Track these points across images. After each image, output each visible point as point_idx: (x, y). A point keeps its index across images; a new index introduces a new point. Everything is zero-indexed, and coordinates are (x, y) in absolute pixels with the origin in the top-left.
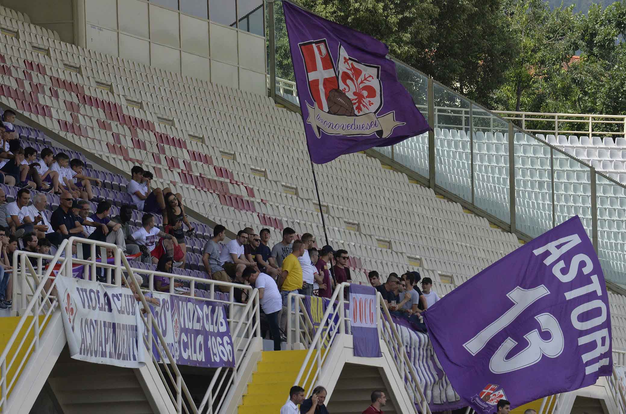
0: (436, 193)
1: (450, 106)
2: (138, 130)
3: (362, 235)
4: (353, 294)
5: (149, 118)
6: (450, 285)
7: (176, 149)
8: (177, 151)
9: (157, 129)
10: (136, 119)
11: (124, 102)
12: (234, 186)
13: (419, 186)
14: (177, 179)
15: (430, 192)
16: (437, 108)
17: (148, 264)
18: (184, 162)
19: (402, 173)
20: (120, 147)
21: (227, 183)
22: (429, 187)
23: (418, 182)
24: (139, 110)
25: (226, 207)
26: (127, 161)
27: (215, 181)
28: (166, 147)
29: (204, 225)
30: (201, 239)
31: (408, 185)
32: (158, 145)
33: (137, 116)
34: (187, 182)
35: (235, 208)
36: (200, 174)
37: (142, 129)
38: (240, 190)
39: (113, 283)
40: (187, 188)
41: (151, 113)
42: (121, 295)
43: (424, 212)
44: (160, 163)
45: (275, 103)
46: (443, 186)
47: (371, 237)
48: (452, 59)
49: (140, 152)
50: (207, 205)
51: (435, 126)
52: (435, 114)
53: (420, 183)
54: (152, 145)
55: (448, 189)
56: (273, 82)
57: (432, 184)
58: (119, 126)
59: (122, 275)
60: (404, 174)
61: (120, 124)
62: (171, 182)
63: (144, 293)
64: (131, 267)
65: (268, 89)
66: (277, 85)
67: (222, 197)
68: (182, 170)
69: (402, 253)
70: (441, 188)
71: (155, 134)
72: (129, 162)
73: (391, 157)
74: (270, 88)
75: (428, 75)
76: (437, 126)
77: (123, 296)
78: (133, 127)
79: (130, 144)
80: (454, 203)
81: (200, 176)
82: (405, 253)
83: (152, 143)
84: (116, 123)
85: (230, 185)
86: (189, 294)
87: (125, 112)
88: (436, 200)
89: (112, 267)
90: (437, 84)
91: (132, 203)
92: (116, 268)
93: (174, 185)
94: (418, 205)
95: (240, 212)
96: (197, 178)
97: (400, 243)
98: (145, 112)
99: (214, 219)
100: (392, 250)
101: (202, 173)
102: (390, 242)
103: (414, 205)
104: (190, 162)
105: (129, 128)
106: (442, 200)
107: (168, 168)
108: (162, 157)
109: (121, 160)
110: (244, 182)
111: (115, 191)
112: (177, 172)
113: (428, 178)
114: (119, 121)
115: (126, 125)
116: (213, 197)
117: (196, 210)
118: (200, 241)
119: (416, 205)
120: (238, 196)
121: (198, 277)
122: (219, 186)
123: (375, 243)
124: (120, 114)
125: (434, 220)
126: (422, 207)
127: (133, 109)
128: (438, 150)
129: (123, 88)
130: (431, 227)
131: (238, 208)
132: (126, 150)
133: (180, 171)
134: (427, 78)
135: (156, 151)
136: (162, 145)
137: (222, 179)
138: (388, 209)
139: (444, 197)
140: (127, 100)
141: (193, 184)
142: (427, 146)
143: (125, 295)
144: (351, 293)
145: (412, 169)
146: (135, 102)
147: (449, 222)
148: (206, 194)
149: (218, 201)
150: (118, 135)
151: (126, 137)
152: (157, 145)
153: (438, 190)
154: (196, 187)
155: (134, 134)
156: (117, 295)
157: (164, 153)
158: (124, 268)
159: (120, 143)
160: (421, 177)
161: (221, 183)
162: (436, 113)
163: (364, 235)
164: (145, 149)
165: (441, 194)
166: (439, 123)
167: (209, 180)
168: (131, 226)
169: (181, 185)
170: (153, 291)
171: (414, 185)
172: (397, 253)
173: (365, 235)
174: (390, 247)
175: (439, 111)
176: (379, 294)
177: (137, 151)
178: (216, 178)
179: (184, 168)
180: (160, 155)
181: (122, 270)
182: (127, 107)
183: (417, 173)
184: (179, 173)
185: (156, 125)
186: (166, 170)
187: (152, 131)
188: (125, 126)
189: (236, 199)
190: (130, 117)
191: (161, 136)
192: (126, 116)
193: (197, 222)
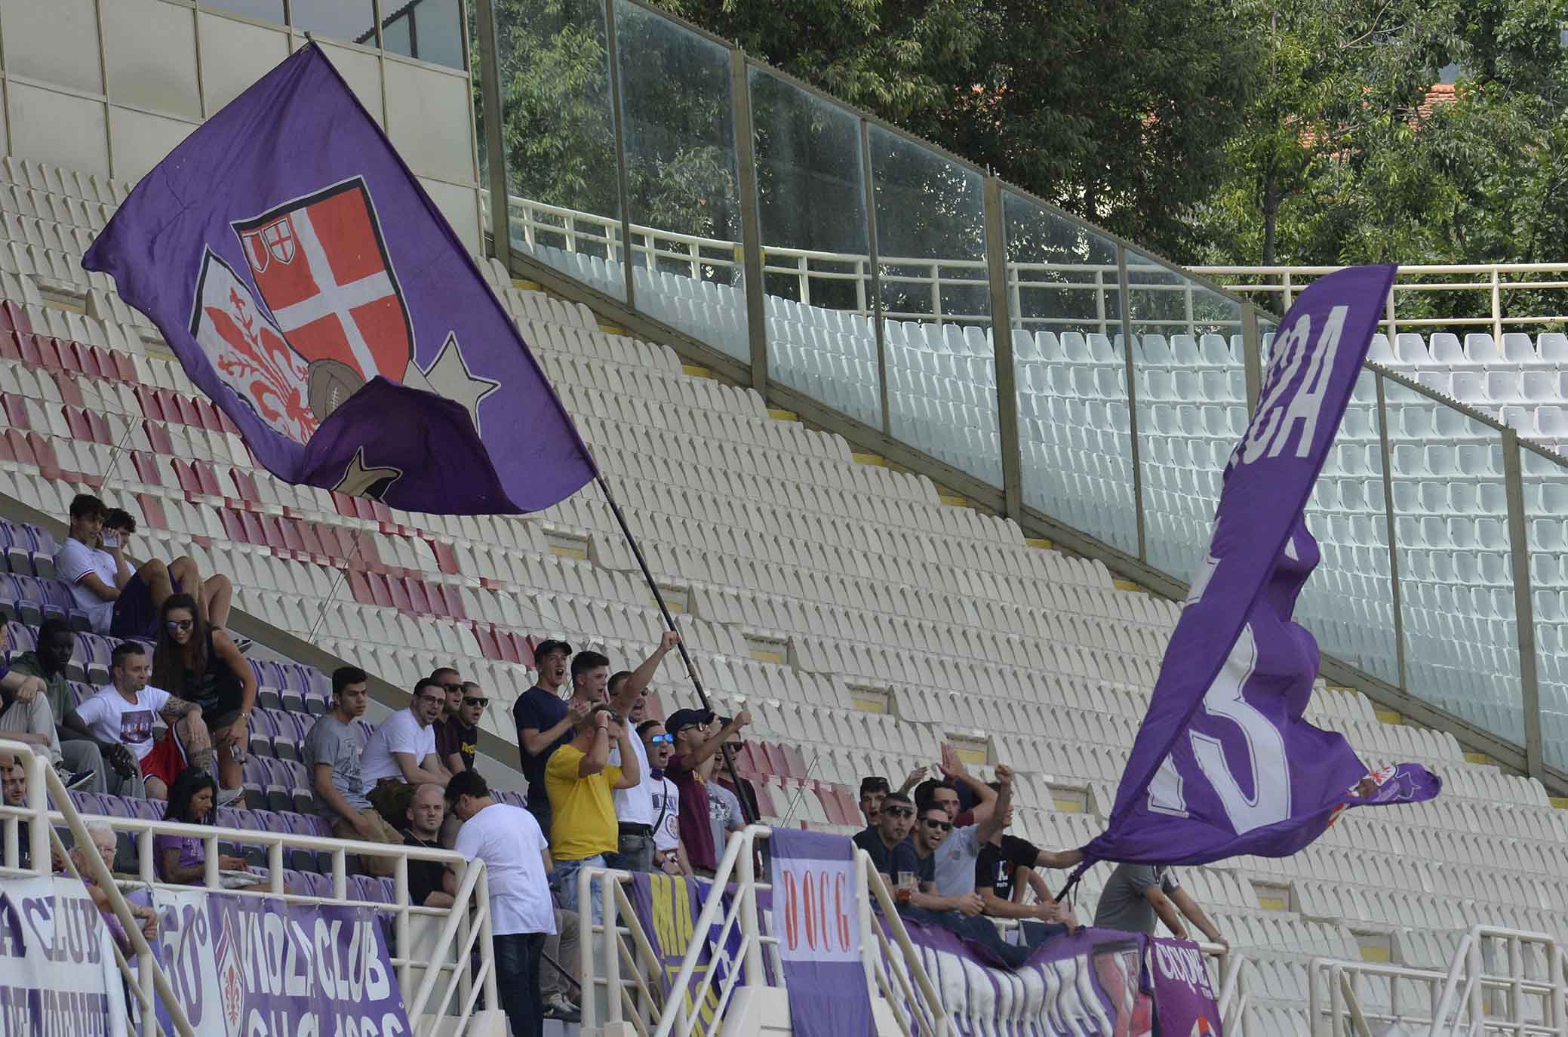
0: (1028, 532)
1: (1055, 258)
2: (82, 381)
3: (803, 676)
4: (781, 860)
5: (116, 343)
6: (1086, 816)
7: (205, 434)
8: (208, 441)
9: (144, 377)
10: (73, 347)
11: (33, 299)
12: (393, 543)
13: (971, 512)
14: (214, 528)
15: (1009, 532)
16: (1015, 266)
17: (133, 799)
18: (232, 473)
19: (916, 474)
20: (28, 436)
21: (369, 533)
22: (1004, 516)
23: (968, 500)
24: (82, 319)
25: (370, 610)
26: (51, 481)
27: (333, 529)
28: (174, 429)
29: (305, 668)
30: (298, 714)
31: (938, 511)
32: (149, 424)
33: (78, 337)
34: (245, 538)
35: (400, 611)
36: (285, 508)
37: (93, 378)
38: (415, 554)
39: (25, 864)
40: (247, 556)
41: (120, 327)
42: (51, 900)
43: (992, 593)
44: (156, 480)
45: (511, 277)
46: (1049, 511)
47: (829, 680)
48: (1056, 114)
49: (92, 449)
50: (311, 607)
51: (1014, 323)
52: (1012, 287)
53: (978, 505)
54: (128, 426)
55: (1064, 518)
56: (502, 210)
57: (1012, 507)
58: (21, 371)
59: (52, 838)
60: (924, 478)
61: (25, 365)
62: (195, 539)
63: (124, 890)
64: (81, 811)
65: (486, 233)
66: (512, 219)
67: (358, 580)
68: (228, 500)
69: (928, 726)
70: (1040, 518)
71: (136, 392)
72: (59, 481)
73: (879, 427)
74: (491, 230)
75: (985, 167)
76: (1020, 325)
77: (59, 903)
78: (67, 372)
79: (60, 427)
80: (1083, 560)
81: (286, 516)
82: (938, 724)
83: (129, 419)
84: (11, 363)
85: (380, 541)
86: (267, 886)
87: (38, 328)
88: (1027, 555)
89: (19, 815)
90: (1013, 194)
91: (73, 612)
92: (32, 818)
93: (205, 549)
94: (972, 574)
95: (415, 621)
96: (276, 521)
97: (921, 694)
98: (101, 324)
99: (335, 647)
100: (898, 717)
101: (292, 505)
102: (889, 694)
103: (959, 573)
104: (252, 474)
105: (54, 378)
106: (1048, 554)
107: (181, 496)
108: (162, 461)
109: (31, 478)
110: (424, 528)
111: (19, 577)
112: (213, 507)
113: (1000, 485)
114: (21, 356)
115: (45, 368)
116: (330, 579)
117: (277, 621)
118: (294, 718)
119: (965, 573)
120: (406, 571)
121: (293, 832)
122: (347, 545)
123: (846, 698)
124: (23, 335)
125: (1025, 615)
126: (986, 576)
127: (64, 316)
128: (1026, 398)
129: (29, 251)
130: (1015, 638)
131: (407, 608)
132: (47, 446)
133: (221, 503)
134: (980, 177)
135: (141, 443)
136: (161, 424)
137: (354, 523)
138: (881, 591)
139: (1054, 544)
140: (41, 289)
141: (265, 543)
142: (990, 387)
143: (64, 900)
144: (776, 856)
145: (948, 459)
146: (67, 293)
147: (1071, 620)
148: (308, 570)
149: (344, 591)
150: (20, 399)
151: (47, 404)
152: (145, 426)
153: (1031, 523)
154: (274, 552)
155: (68, 392)
156: (39, 900)
157: (168, 449)
158: (58, 815)
159: (26, 425)
160: (979, 484)
161: (354, 534)
162: (1016, 283)
163: (809, 673)
164: (108, 441)
165: (1042, 536)
166: (1026, 312)
167: (314, 526)
168: (75, 684)
169: (227, 546)
170: (153, 884)
171: (958, 511)
172: (913, 725)
173: (811, 675)
174: (891, 709)
175: (1024, 275)
176: (863, 855)
177: (81, 446)
178: (336, 521)
179: (234, 495)
180: (157, 456)
181: (53, 821)
182: (44, 311)
183: (964, 473)
184: (218, 511)
185: (139, 363)
186: (177, 502)
187: (126, 382)
188: (39, 371)
189: (403, 582)
190: (53, 343)
191: (156, 396)
192: (43, 338)
193: (282, 660)
